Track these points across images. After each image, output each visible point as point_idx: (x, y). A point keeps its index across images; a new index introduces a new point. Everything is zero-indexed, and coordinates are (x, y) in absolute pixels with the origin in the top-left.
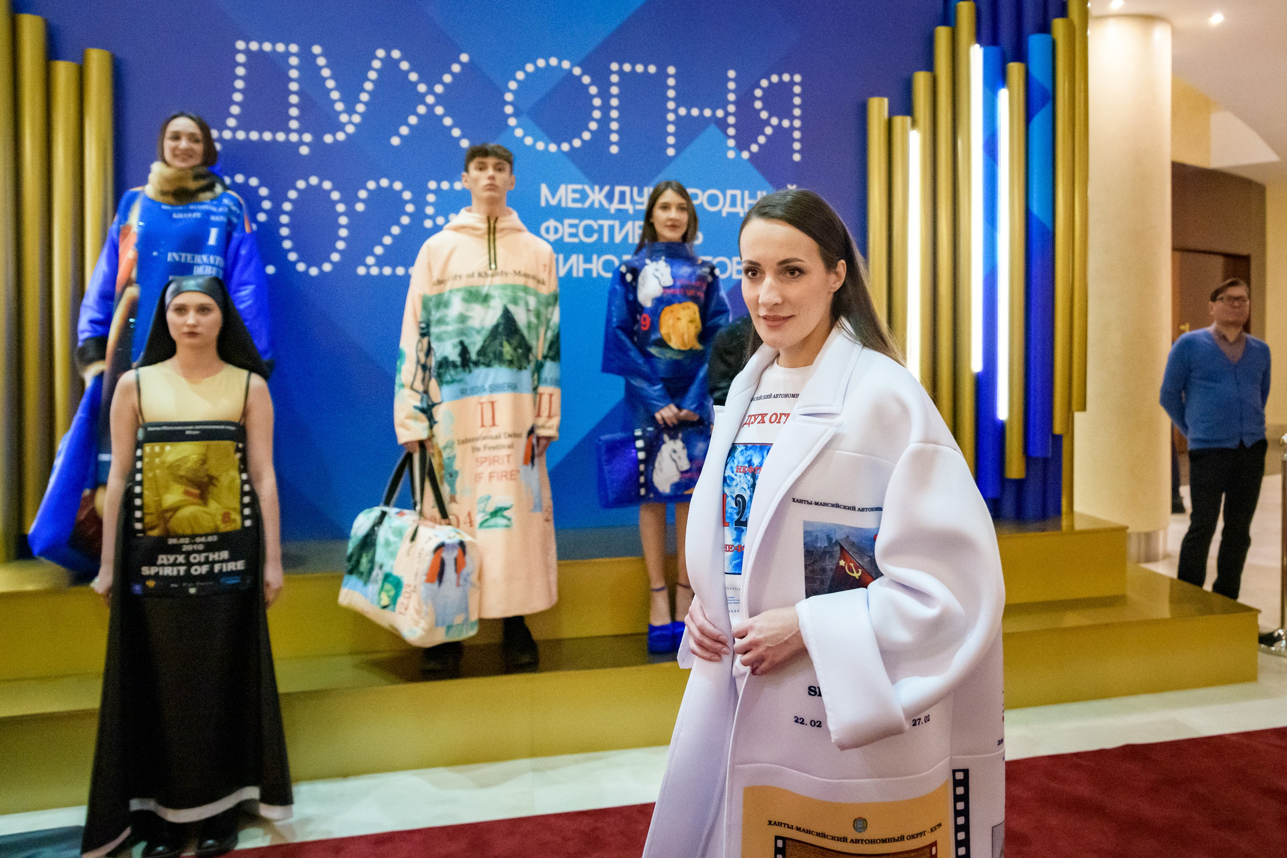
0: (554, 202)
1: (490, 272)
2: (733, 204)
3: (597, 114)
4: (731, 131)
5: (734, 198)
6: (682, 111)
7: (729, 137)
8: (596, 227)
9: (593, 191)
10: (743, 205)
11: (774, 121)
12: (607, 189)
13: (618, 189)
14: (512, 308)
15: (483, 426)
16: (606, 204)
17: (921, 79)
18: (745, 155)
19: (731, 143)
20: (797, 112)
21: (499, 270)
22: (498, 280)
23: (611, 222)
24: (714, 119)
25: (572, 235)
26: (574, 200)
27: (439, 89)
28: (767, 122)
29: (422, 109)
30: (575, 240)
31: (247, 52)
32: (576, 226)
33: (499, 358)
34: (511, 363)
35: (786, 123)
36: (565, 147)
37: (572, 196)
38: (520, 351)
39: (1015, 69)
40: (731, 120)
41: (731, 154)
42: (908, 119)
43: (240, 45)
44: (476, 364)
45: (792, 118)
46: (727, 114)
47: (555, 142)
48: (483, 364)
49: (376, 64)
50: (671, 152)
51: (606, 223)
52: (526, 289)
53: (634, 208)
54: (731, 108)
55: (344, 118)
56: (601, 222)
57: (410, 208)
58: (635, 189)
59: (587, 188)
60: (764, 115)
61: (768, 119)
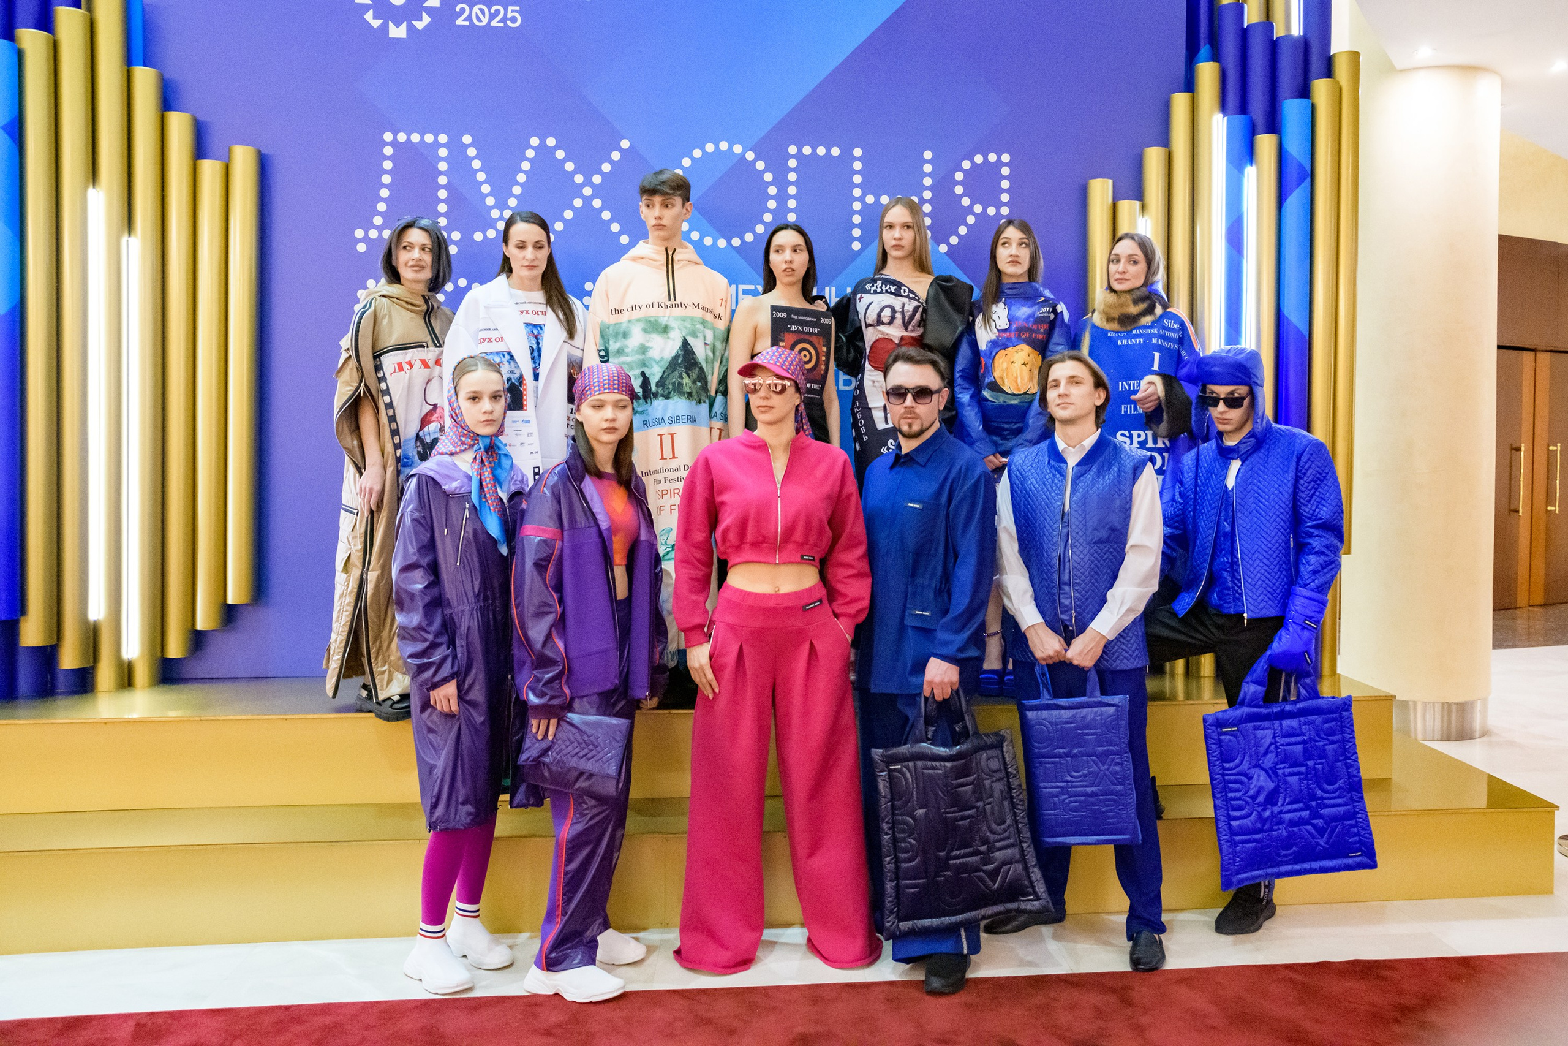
1: (669, 304)
3: (772, 204)
6: (870, 199)
11: (978, 208)
14: (690, 340)
15: (663, 458)
17: (1154, 156)
18: (943, 248)
20: (1005, 197)
21: (678, 302)
22: (678, 312)
27: (597, 179)
28: (969, 210)
29: (578, 203)
31: (394, 144)
33: (678, 389)
34: (690, 395)
35: (991, 211)
36: (736, 242)
38: (699, 384)
39: (1266, 143)
42: (1137, 203)
43: (388, 137)
44: (656, 395)
45: (999, 204)
47: (725, 237)
48: (662, 396)
49: (530, 153)
50: (856, 246)
52: (703, 322)
54: (928, 194)
55: (495, 213)
60: (966, 202)
61: (971, 206)
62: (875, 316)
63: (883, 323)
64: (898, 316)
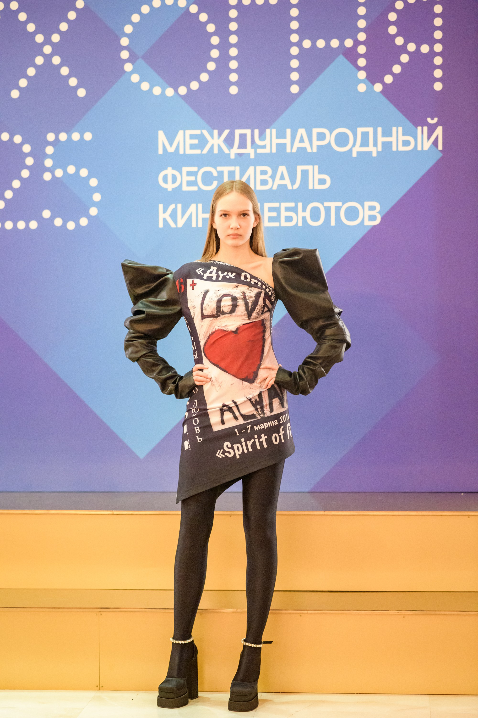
0: (171, 149)
2: (365, 143)
3: (215, 53)
4: (362, 62)
5: (365, 135)
6: (307, 44)
7: (360, 69)
8: (215, 174)
9: (212, 137)
10: (375, 145)
11: (412, 47)
12: (226, 132)
13: (238, 132)
16: (226, 150)
18: (378, 87)
19: (362, 75)
20: (438, 35)
23: (232, 168)
24: (342, 49)
25: (189, 183)
26: (192, 147)
27: (56, 38)
28: (403, 49)
29: (39, 60)
30: (195, 188)
32: (195, 174)
35: (425, 49)
36: (183, 90)
37: (189, 142)
40: (362, 49)
41: (362, 88)
45: (432, 42)
46: (357, 43)
47: (171, 86)
50: (295, 89)
51: (226, 169)
53: (255, 152)
54: (362, 37)
56: (219, 168)
57: (29, 161)
58: (257, 132)
59: (205, 132)
60: (399, 41)
61: (404, 46)
62: (214, 305)
63: (223, 313)
64: (241, 303)
